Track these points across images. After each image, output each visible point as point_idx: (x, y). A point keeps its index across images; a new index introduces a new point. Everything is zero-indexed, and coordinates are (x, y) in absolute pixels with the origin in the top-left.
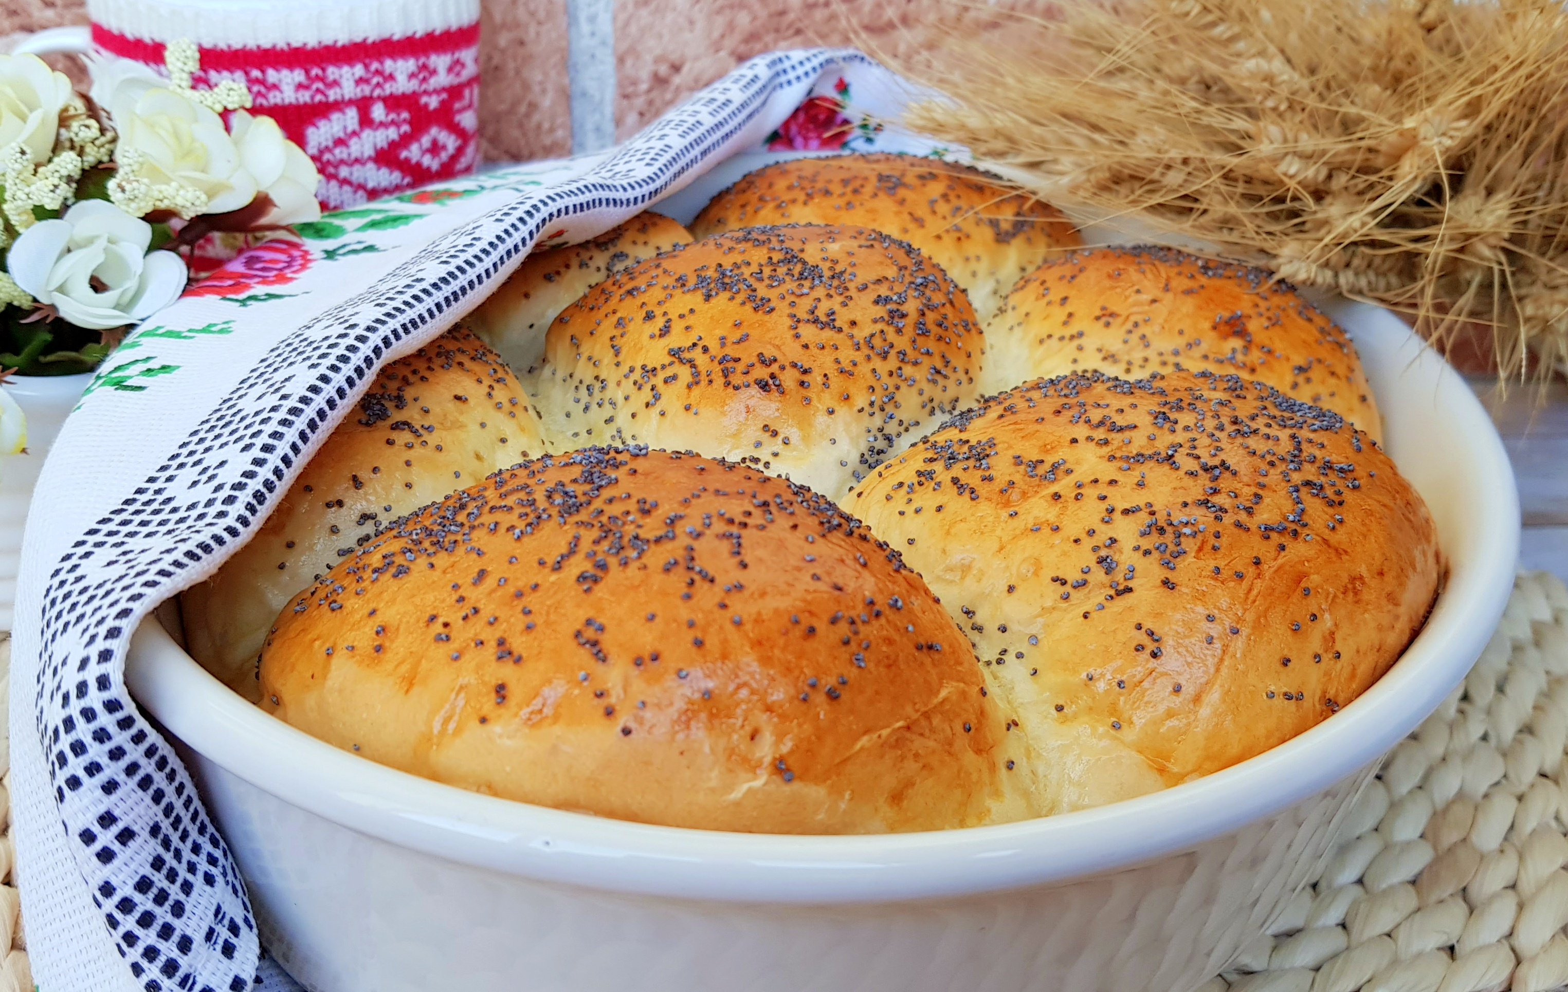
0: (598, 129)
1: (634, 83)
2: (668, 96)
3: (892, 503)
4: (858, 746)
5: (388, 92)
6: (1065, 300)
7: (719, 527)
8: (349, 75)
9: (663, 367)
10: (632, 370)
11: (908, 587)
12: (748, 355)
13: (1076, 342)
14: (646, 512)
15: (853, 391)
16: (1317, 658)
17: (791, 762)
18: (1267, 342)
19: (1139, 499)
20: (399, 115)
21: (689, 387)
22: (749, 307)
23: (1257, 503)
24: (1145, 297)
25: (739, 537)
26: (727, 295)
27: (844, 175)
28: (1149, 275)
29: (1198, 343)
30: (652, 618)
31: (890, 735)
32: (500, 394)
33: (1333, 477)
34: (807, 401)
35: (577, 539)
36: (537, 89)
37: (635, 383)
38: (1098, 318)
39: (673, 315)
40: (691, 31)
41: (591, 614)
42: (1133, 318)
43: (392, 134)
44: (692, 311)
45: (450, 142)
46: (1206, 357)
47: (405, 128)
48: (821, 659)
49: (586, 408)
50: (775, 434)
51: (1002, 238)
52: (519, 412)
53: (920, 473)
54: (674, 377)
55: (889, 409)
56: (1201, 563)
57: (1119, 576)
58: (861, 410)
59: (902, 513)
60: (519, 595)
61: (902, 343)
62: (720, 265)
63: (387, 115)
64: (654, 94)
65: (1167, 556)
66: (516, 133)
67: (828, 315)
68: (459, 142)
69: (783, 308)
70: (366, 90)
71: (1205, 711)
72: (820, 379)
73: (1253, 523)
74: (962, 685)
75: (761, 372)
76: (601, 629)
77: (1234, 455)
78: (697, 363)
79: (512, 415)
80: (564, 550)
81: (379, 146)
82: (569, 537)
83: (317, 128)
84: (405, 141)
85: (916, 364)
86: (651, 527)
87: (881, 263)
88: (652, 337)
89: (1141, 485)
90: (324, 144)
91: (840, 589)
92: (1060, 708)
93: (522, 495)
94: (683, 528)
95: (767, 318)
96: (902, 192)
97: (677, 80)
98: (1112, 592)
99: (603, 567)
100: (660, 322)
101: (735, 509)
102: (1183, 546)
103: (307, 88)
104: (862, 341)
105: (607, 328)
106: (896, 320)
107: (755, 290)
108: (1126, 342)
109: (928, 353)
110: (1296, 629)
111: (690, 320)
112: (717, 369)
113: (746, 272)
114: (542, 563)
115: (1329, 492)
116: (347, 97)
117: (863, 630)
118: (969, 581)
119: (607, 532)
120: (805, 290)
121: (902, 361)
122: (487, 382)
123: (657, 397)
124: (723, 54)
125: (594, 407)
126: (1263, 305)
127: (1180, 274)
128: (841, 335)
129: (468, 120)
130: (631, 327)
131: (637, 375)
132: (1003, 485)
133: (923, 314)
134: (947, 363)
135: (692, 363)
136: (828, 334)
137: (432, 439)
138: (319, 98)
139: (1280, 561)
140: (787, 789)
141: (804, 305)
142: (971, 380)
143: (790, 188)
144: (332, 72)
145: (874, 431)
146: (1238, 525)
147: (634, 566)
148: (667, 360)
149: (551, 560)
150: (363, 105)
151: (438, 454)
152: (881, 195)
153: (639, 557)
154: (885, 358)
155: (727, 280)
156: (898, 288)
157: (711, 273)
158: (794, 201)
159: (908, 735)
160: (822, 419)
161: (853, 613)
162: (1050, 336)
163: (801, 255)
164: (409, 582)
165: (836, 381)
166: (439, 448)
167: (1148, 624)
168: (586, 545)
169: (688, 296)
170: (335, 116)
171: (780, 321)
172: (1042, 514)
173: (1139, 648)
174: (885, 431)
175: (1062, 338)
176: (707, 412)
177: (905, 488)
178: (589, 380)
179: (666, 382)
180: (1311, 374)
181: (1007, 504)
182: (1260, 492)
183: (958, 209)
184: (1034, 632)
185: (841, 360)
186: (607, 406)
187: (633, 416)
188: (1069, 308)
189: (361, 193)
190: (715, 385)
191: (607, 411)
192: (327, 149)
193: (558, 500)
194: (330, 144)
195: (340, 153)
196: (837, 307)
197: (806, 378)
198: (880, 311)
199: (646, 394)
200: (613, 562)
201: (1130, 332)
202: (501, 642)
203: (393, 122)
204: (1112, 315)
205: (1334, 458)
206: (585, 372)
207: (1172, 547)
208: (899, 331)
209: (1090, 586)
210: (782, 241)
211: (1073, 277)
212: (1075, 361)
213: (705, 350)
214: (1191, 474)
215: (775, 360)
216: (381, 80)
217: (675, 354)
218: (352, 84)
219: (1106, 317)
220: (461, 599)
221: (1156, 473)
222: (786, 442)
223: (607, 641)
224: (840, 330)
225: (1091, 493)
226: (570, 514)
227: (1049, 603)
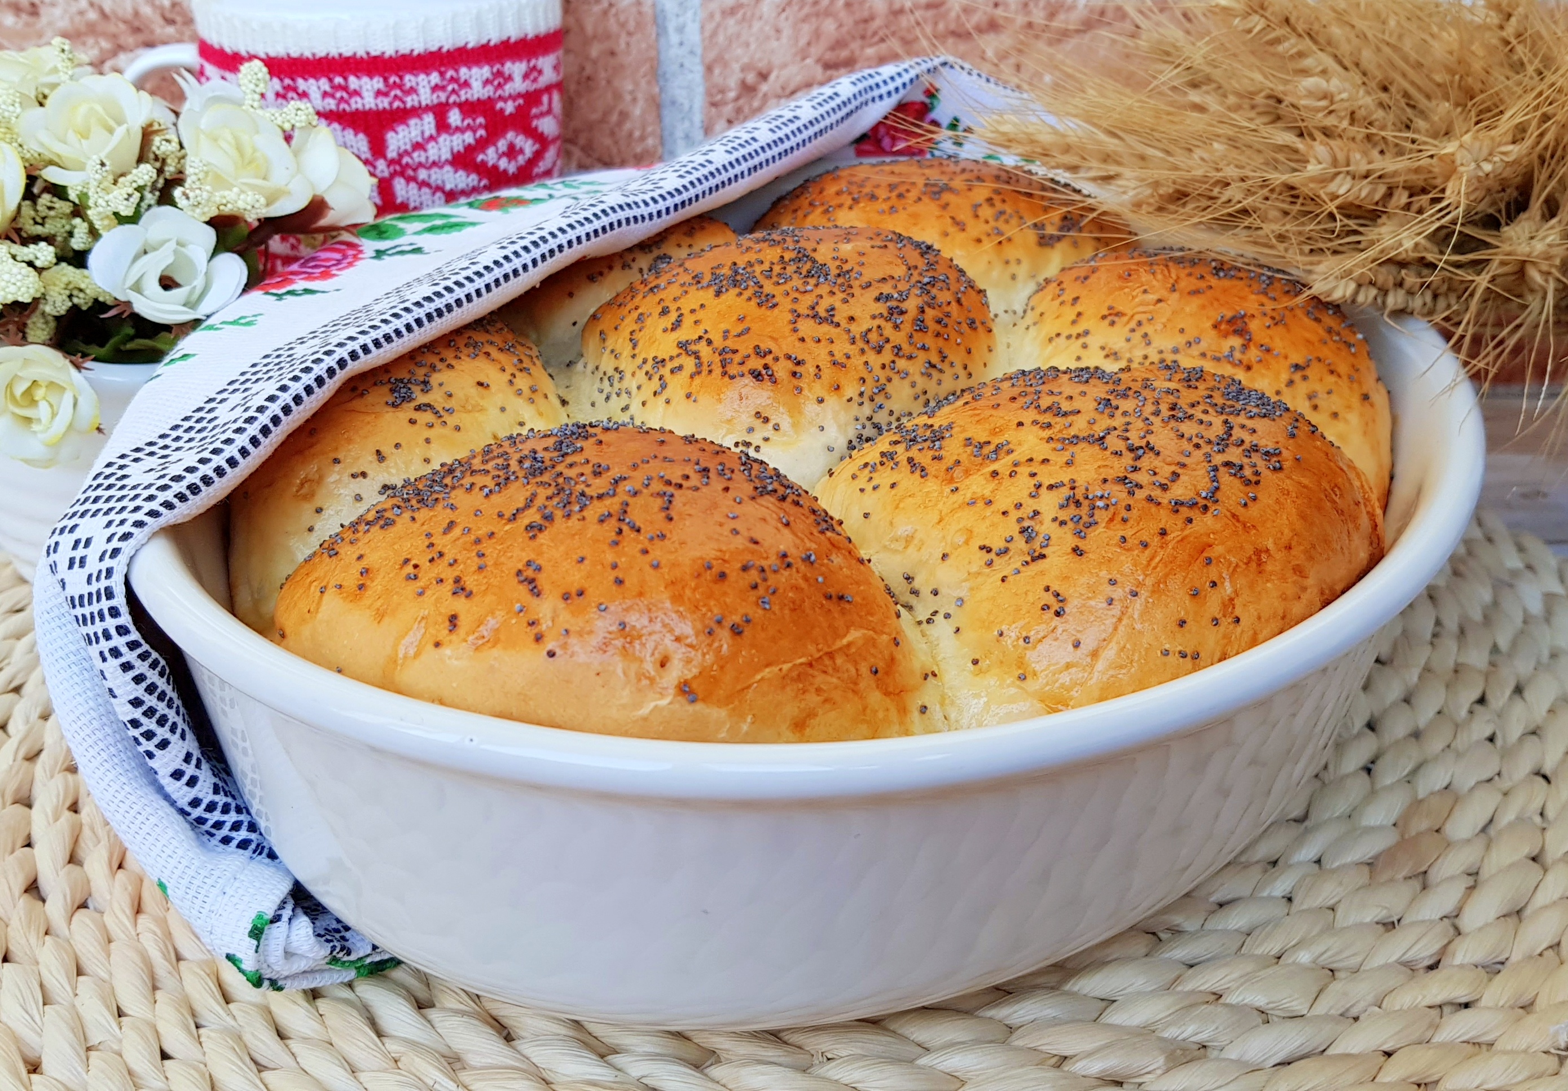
0: (687, 137)
1: (722, 91)
2: (756, 104)
3: (856, 482)
4: (758, 677)
5: (463, 98)
6: (1076, 299)
7: (657, 486)
8: (425, 83)
9: (672, 358)
10: (645, 361)
11: (830, 546)
12: (745, 347)
13: (1082, 340)
14: (597, 474)
15: (843, 382)
16: (1216, 621)
17: (694, 685)
18: (1266, 341)
19: (1065, 477)
20: (474, 120)
21: (692, 377)
22: (754, 302)
23: (1173, 481)
24: (1152, 297)
25: (672, 496)
26: (737, 290)
27: (894, 179)
28: (1159, 276)
29: (1198, 341)
30: (582, 560)
31: (790, 670)
32: (522, 382)
33: (1256, 458)
34: (800, 390)
35: (534, 495)
36: (628, 98)
37: (647, 373)
38: (1104, 317)
39: (685, 311)
40: (778, 39)
41: (532, 556)
42: (1137, 317)
43: (469, 138)
44: (702, 306)
45: (528, 147)
46: (1203, 355)
47: (482, 132)
48: (728, 600)
49: (608, 398)
50: (766, 420)
51: (1045, 242)
52: (539, 399)
53: (883, 454)
54: (680, 368)
55: (879, 399)
56: (1110, 533)
57: (1036, 545)
58: (850, 400)
59: (862, 490)
60: (478, 541)
61: (898, 338)
62: (735, 264)
63: (463, 120)
64: (741, 102)
65: (1081, 527)
66: (607, 141)
67: (828, 311)
68: (537, 146)
69: (786, 304)
70: (443, 96)
71: (1100, 665)
72: (812, 370)
73: (1165, 498)
74: (871, 633)
75: (756, 363)
76: (539, 569)
77: (1163, 438)
78: (701, 354)
79: (532, 401)
80: (521, 505)
81: (455, 150)
82: (528, 494)
83: (396, 133)
84: (482, 145)
85: (910, 358)
86: (599, 485)
87: (891, 263)
88: (665, 330)
89: (1069, 463)
90: (403, 148)
91: (756, 543)
92: (975, 662)
93: (500, 461)
94: (627, 486)
95: (769, 313)
96: (946, 197)
97: (764, 88)
98: (1029, 559)
99: (549, 518)
100: (673, 316)
101: (675, 474)
102: (1096, 517)
103: (386, 94)
104: (858, 336)
105: (629, 324)
106: (895, 316)
107: (761, 287)
108: (1128, 340)
109: (923, 348)
110: (1195, 594)
111: (700, 315)
112: (717, 359)
113: (758, 269)
114: (500, 515)
115: (1248, 472)
116: (424, 104)
117: (772, 580)
118: (911, 550)
119: (560, 490)
120: (809, 288)
121: (897, 354)
122: (510, 369)
123: (664, 387)
124: (808, 61)
125: (614, 396)
126: (1269, 305)
127: (1190, 275)
128: (838, 330)
129: (547, 126)
130: (649, 322)
131: (648, 367)
132: (950, 464)
133: (923, 312)
134: (944, 358)
135: (696, 355)
136: (826, 329)
137: (451, 420)
138: (397, 104)
139: (1186, 532)
140: (691, 708)
141: (808, 300)
142: (970, 374)
143: (838, 193)
144: (409, 80)
145: (863, 420)
146: (1150, 499)
147: (575, 517)
148: (676, 351)
149: (508, 514)
150: (440, 111)
151: (457, 434)
152: (926, 199)
153: (581, 510)
154: (879, 352)
155: (739, 278)
156: (903, 286)
157: (726, 271)
158: (840, 206)
159: (811, 671)
160: (811, 408)
161: (764, 563)
162: (1058, 335)
163: (813, 255)
164: (392, 532)
165: (827, 372)
166: (458, 429)
167: (1055, 587)
168: (540, 501)
169: (701, 293)
170: (413, 122)
171: (782, 316)
172: (979, 490)
173: (1045, 608)
174: (874, 420)
175: (1069, 337)
176: (705, 400)
177: (869, 468)
178: (611, 372)
179: (672, 372)
180: (1308, 372)
181: (951, 480)
182: (1179, 471)
183: (1002, 213)
184: (961, 595)
185: (836, 353)
186: (624, 395)
187: (644, 404)
188: (1079, 308)
189: (439, 194)
190: (714, 374)
191: (624, 400)
192: (406, 153)
193: (527, 464)
194: (409, 147)
195: (418, 156)
196: (838, 305)
197: (798, 369)
198: (881, 308)
199: (655, 384)
200: (559, 514)
201: (1133, 330)
202: (457, 580)
203: (469, 127)
204: (1117, 314)
205: (1262, 443)
206: (607, 364)
207: (1085, 518)
208: (896, 327)
209: (1011, 553)
210: (798, 242)
211: (1086, 278)
212: (1079, 358)
213: (709, 342)
214: (1117, 454)
215: (770, 352)
216: (456, 87)
217: (683, 346)
218: (428, 90)
219: (1112, 316)
220: (432, 545)
221: (1085, 453)
222: (776, 428)
223: (542, 580)
224: (838, 325)
225: (1024, 470)
226: (534, 476)
227: (974, 569)
